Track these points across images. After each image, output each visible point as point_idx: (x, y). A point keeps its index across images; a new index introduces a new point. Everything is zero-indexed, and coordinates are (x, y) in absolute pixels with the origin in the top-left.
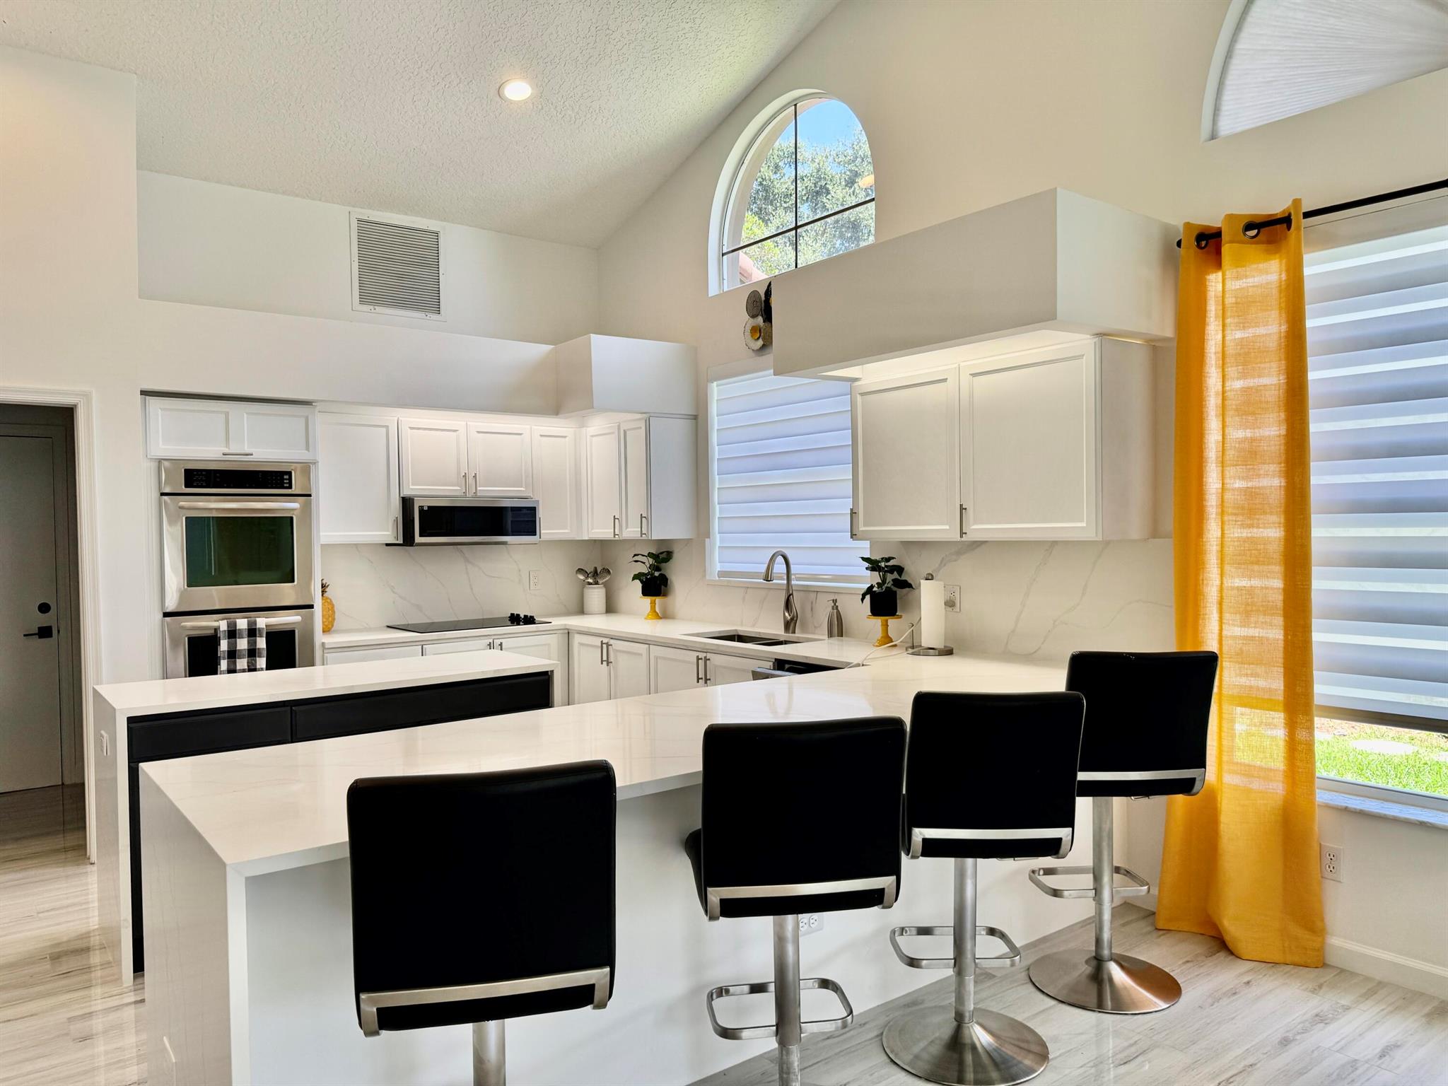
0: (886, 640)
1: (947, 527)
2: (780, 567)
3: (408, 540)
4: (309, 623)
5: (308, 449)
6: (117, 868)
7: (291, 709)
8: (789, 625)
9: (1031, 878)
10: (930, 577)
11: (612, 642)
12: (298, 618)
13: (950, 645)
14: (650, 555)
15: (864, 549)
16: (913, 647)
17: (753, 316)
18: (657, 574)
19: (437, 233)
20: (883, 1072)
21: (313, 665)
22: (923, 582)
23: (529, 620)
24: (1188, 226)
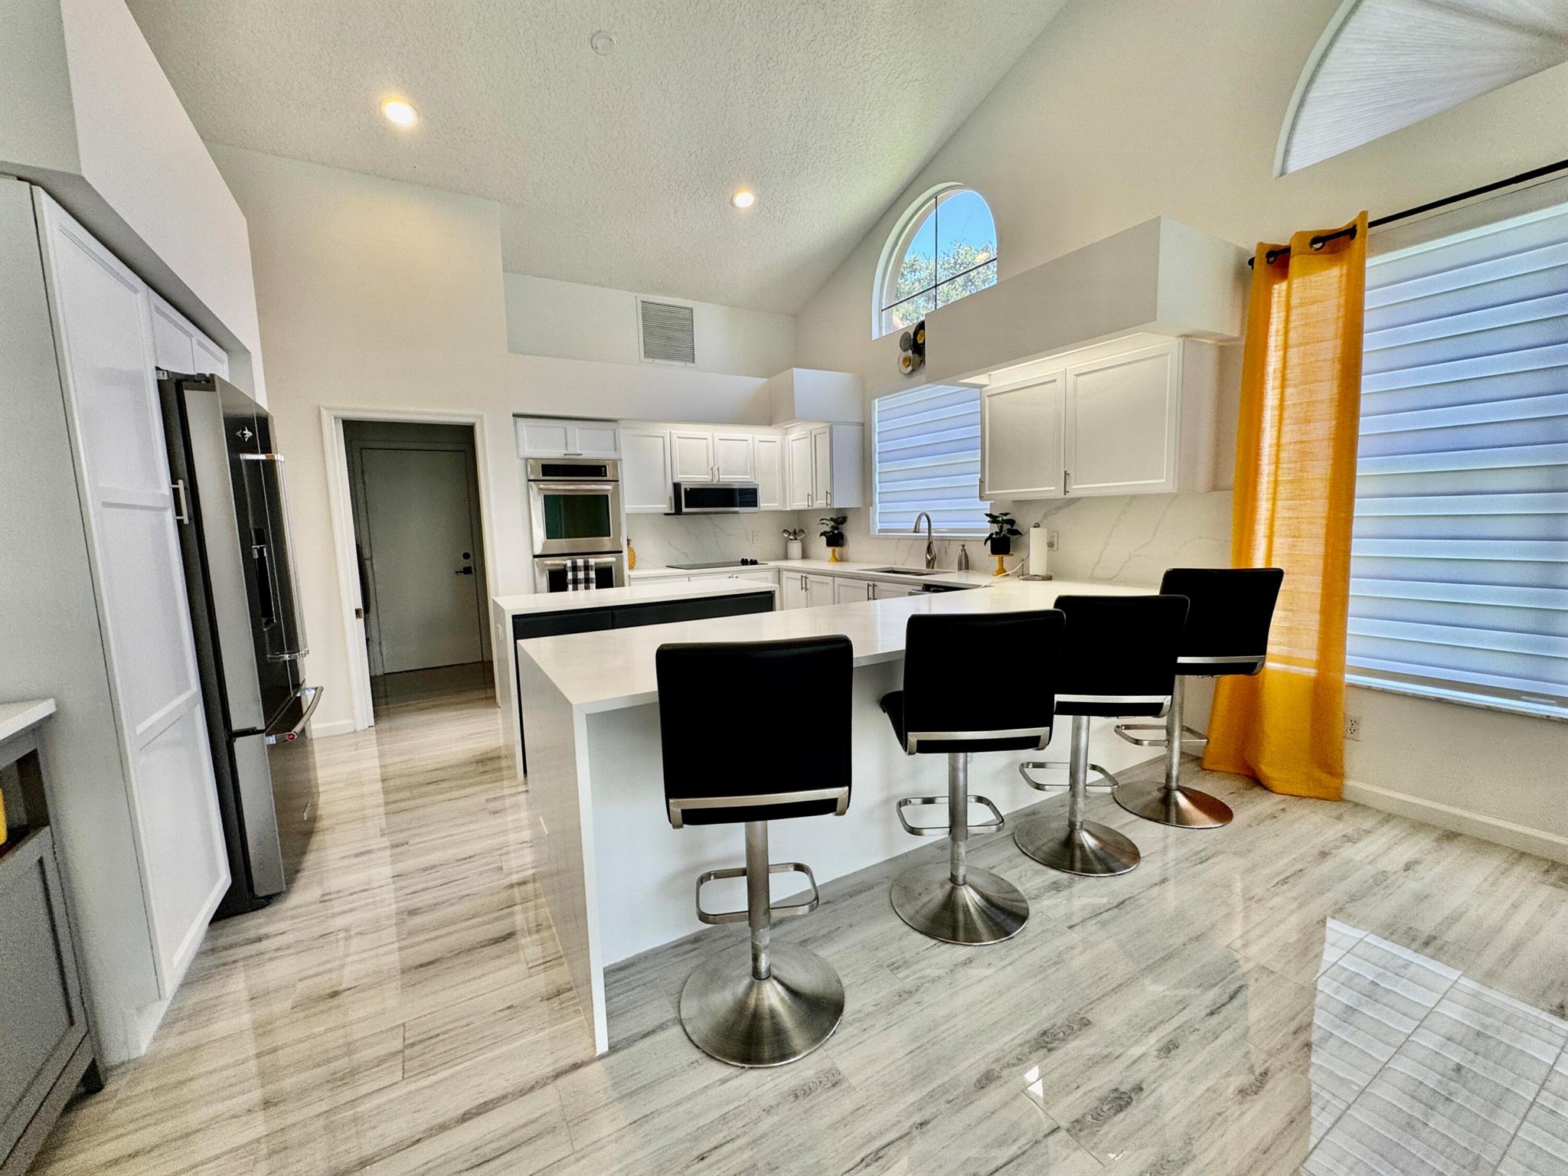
0: (1002, 571)
1: (1053, 488)
2: (924, 525)
3: (678, 511)
4: (620, 561)
5: (616, 451)
6: (511, 710)
7: (612, 613)
8: (930, 563)
9: (1115, 731)
10: (1037, 526)
11: (808, 576)
12: (614, 559)
13: (1050, 574)
14: (832, 519)
15: (986, 507)
16: (1023, 575)
17: (905, 350)
18: (836, 532)
19: (692, 309)
20: (1018, 860)
21: (623, 585)
22: (1032, 529)
23: (754, 562)
24: (1261, 245)
